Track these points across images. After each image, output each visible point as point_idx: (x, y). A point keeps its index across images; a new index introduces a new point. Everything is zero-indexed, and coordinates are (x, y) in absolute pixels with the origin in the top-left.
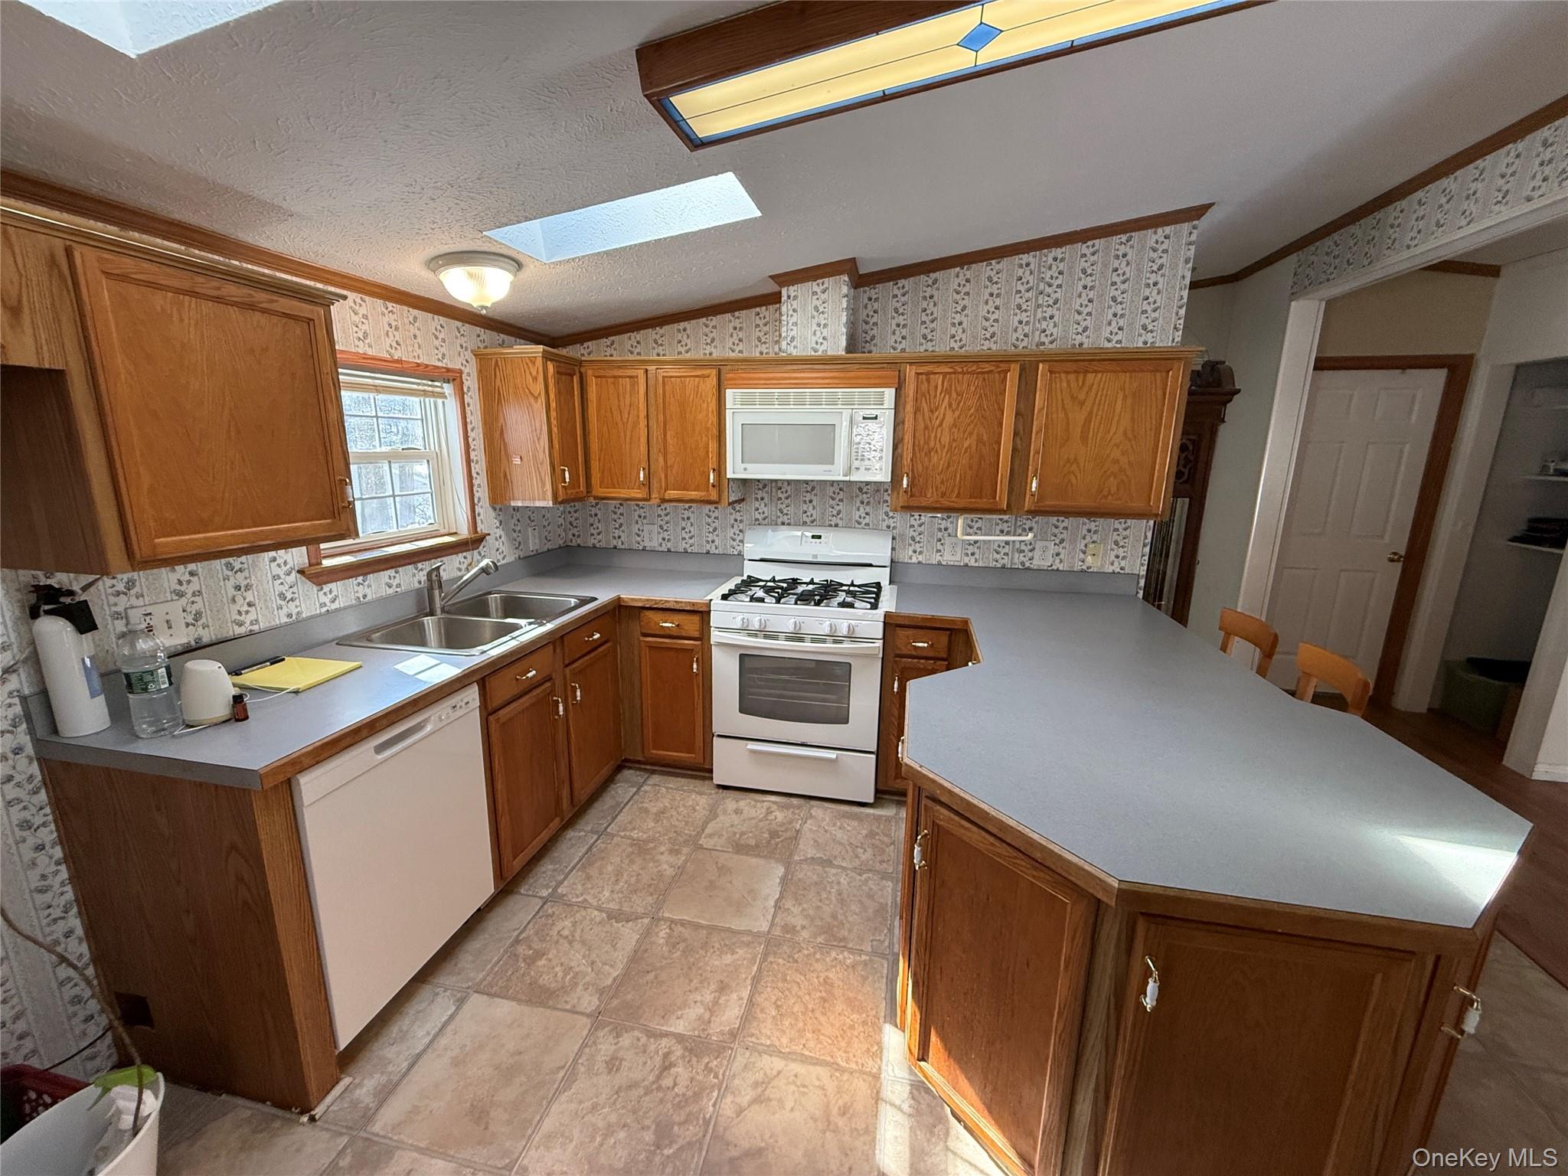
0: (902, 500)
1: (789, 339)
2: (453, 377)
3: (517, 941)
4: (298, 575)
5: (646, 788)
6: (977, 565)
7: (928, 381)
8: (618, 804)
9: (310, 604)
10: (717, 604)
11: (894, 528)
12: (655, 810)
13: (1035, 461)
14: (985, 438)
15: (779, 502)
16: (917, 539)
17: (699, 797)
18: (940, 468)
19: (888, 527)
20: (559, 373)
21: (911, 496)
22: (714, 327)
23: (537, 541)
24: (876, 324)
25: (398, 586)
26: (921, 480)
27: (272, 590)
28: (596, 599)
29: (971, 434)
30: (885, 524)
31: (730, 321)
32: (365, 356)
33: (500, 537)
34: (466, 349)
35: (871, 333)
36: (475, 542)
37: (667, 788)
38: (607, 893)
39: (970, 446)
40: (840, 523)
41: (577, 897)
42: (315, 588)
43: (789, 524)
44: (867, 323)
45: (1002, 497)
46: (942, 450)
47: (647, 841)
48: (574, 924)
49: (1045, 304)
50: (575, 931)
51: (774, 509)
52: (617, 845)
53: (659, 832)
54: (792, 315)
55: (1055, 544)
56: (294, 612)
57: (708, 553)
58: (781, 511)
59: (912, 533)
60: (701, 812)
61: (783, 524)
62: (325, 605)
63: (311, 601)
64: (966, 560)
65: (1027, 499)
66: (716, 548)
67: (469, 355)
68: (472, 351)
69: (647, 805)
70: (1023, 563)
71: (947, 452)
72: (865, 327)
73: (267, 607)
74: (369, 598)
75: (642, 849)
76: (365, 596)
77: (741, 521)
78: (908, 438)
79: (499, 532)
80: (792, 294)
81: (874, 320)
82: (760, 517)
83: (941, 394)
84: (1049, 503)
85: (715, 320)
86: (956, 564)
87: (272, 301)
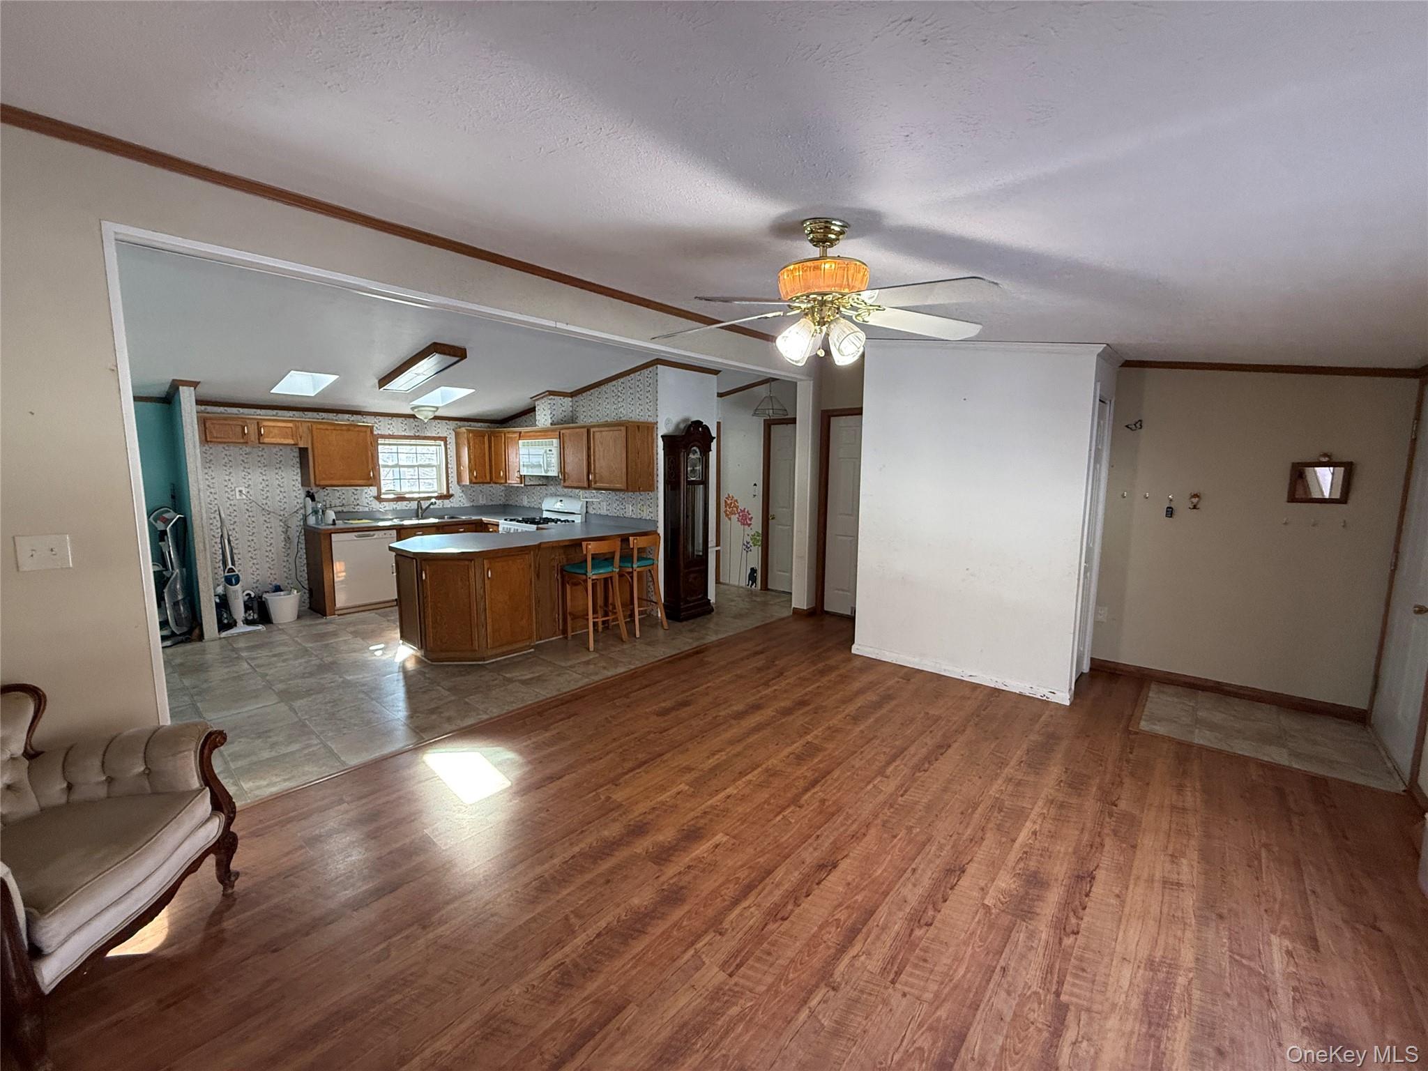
0: (562, 484)
1: (536, 422)
2: (444, 439)
4: (374, 498)
7: (565, 436)
11: (585, 498)
13: (592, 467)
14: (580, 458)
18: (571, 471)
20: (475, 436)
21: (564, 482)
23: (486, 499)
25: (410, 504)
26: (566, 475)
29: (577, 457)
32: (404, 436)
33: (463, 496)
34: (450, 429)
36: (448, 496)
39: (577, 462)
42: (379, 503)
45: (586, 482)
46: (571, 463)
54: (538, 414)
56: (371, 508)
59: (592, 500)
65: (592, 483)
67: (451, 432)
68: (453, 430)
78: (562, 459)
79: (461, 494)
80: (537, 404)
81: (577, 410)
83: (568, 441)
84: (598, 484)
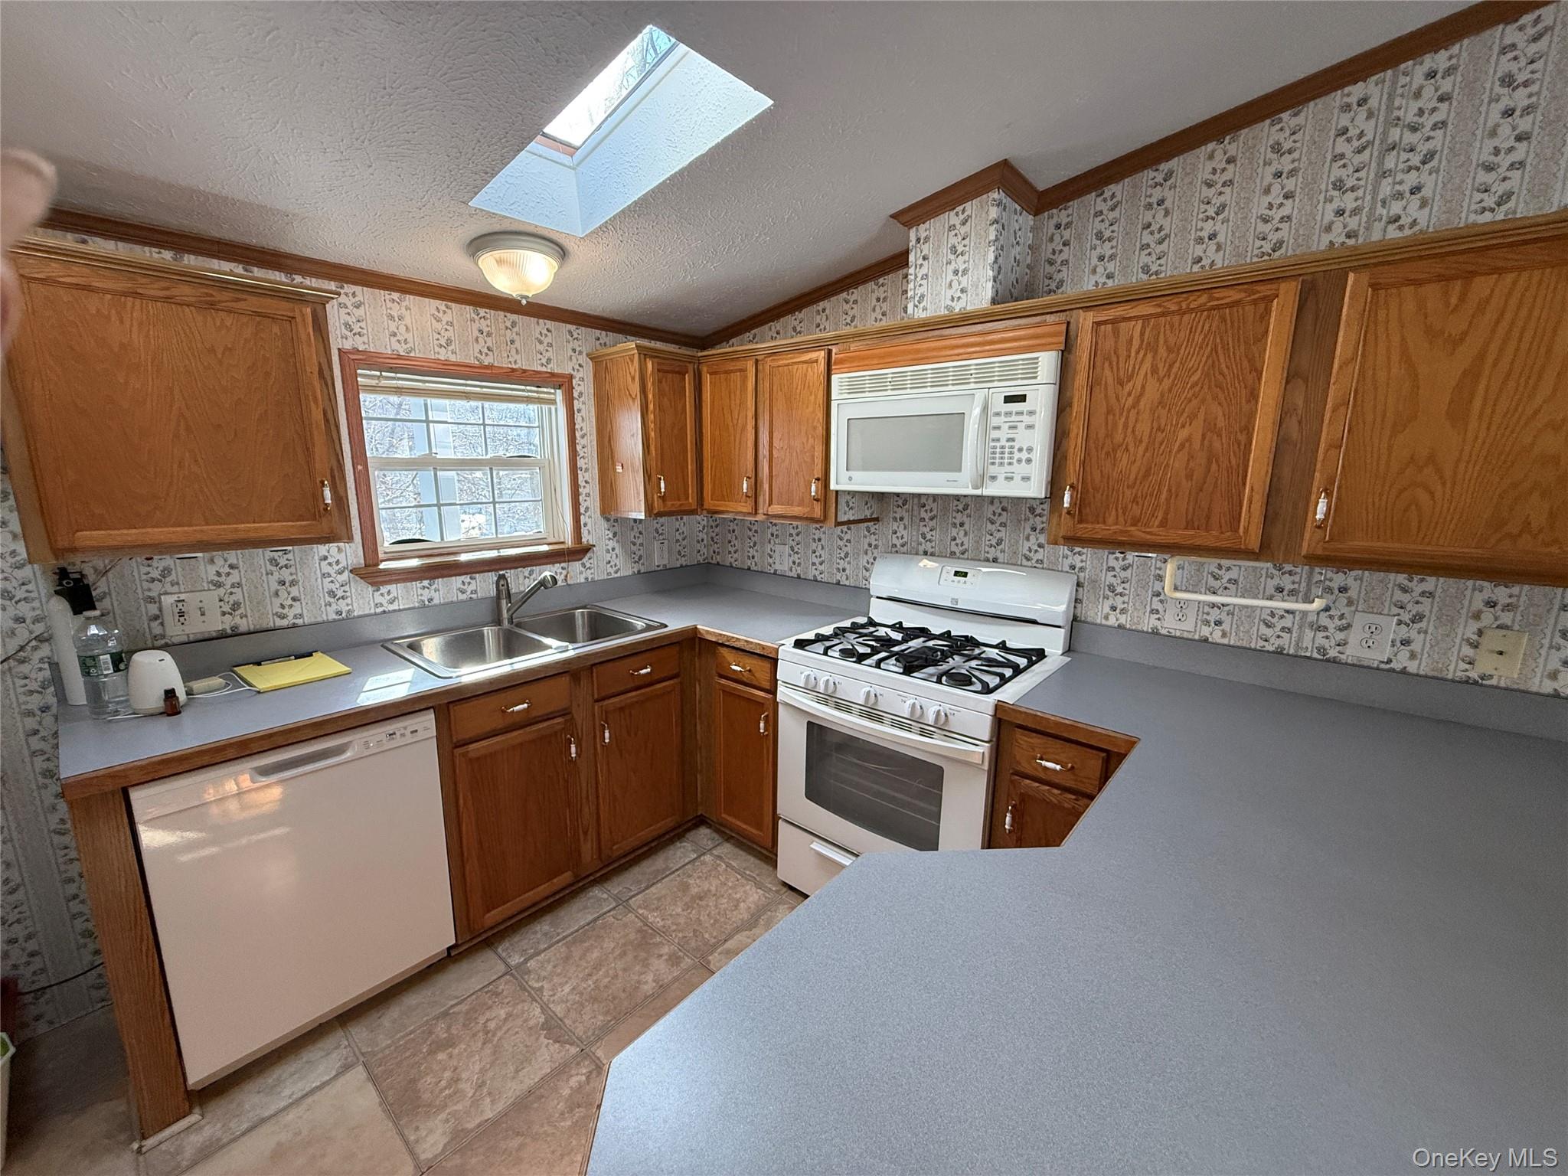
0: (1066, 525)
1: (917, 299)
2: (564, 382)
3: (445, 1014)
4: (352, 575)
5: (708, 858)
6: (1225, 641)
7: (1116, 333)
8: (667, 868)
9: (364, 604)
10: (787, 651)
11: (1082, 569)
12: (694, 891)
13: (1327, 462)
14: (1221, 423)
15: (922, 524)
16: (1119, 589)
17: (754, 889)
18: (1132, 477)
19: (1073, 567)
20: (660, 370)
21: (1081, 521)
22: (855, 302)
23: (666, 555)
24: (1065, 262)
25: (474, 592)
26: (1098, 496)
27: (320, 587)
28: (666, 626)
29: (1193, 417)
30: (1067, 562)
31: (873, 291)
32: (446, 363)
33: (613, 549)
34: (580, 353)
35: (1057, 277)
36: (579, 552)
37: (728, 865)
38: (567, 989)
39: (1189, 440)
40: (1001, 557)
41: (537, 981)
42: (370, 589)
43: (932, 554)
44: (1051, 263)
45: (1251, 527)
46: (1136, 447)
47: (656, 932)
48: (509, 1015)
49: (1401, 166)
50: (500, 1028)
51: (914, 533)
52: (625, 926)
53: (678, 924)
54: (921, 265)
55: (1400, 623)
56: (345, 609)
57: (838, 583)
58: (924, 536)
59: (1110, 580)
60: (742, 914)
61: (925, 553)
62: (382, 605)
63: (363, 600)
64: (1205, 631)
65: (1307, 536)
66: (847, 579)
67: (583, 359)
68: (587, 355)
69: (691, 881)
70: (1322, 650)
71: (1147, 449)
72: (1049, 269)
73: (313, 603)
74: (436, 601)
75: (646, 939)
76: (430, 600)
77: (876, 547)
78: (1077, 431)
79: (611, 544)
80: (923, 235)
81: (1064, 256)
82: (898, 542)
83: (1138, 353)
84: (1359, 543)
85: (856, 294)
86: (1186, 635)
87: (238, 300)
